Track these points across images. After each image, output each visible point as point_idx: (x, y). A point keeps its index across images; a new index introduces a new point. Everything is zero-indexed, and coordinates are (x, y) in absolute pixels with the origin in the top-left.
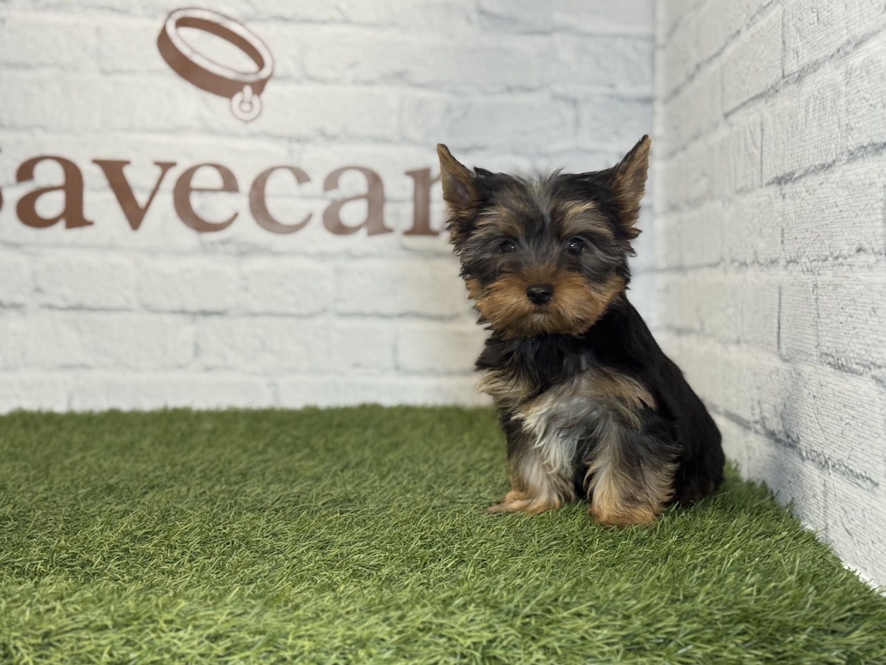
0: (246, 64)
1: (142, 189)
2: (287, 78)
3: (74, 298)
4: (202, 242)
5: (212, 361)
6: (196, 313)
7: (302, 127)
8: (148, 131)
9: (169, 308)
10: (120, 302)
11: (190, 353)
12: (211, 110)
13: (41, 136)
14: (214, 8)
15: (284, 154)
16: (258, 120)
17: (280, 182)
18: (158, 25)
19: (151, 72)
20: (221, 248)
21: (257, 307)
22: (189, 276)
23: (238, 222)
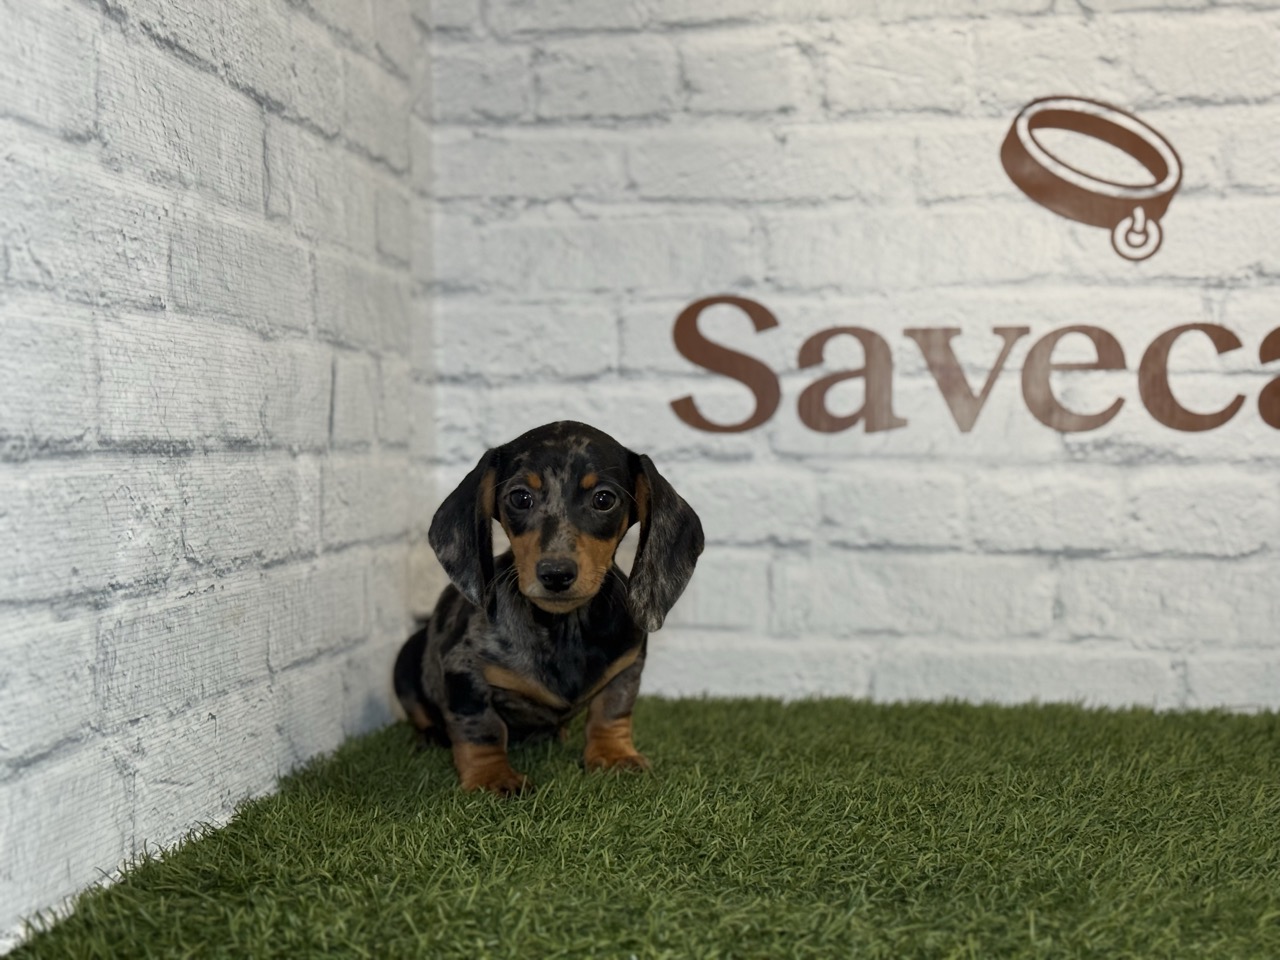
0: (1136, 173)
1: (976, 370)
2: (1202, 189)
3: (878, 532)
4: (1067, 446)
5: (1082, 626)
6: (1056, 554)
7: (1228, 264)
8: (987, 283)
9: (1016, 546)
10: (943, 537)
11: (1048, 614)
12: (1082, 247)
13: (834, 300)
14: (1090, 95)
15: (1198, 306)
16: (1156, 258)
17: (1192, 350)
18: (1004, 127)
19: (992, 197)
20: (1096, 454)
21: (1153, 543)
22: (1046, 497)
23: (1123, 414)
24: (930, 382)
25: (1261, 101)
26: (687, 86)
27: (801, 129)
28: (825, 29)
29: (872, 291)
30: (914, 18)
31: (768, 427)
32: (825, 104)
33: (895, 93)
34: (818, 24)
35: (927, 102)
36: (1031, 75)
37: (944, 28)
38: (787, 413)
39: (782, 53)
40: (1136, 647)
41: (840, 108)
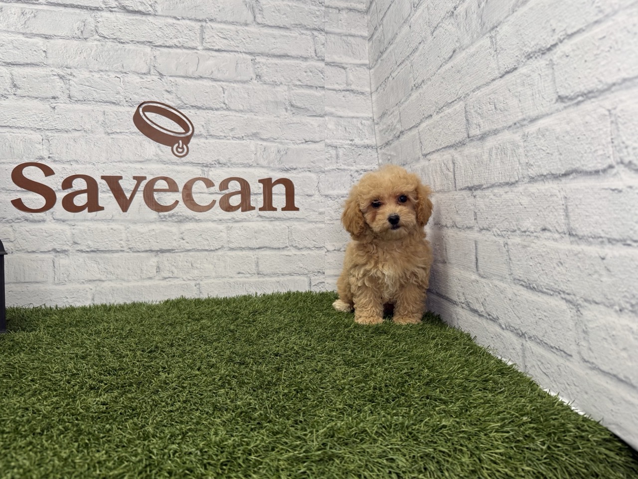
0: (179, 129)
1: (128, 190)
2: (200, 135)
3: (94, 246)
4: (160, 216)
5: (166, 274)
6: (157, 251)
7: (209, 159)
8: (131, 162)
9: (143, 249)
10: (117, 247)
11: (155, 271)
12: (162, 151)
13: (75, 166)
14: (163, 102)
15: (200, 172)
16: (187, 156)
17: (199, 186)
18: (135, 110)
19: (131, 133)
20: (170, 219)
21: (188, 247)
22: (154, 233)
23: (178, 205)
24: (112, 195)
25: (217, 109)
26: (15, 86)
27: (61, 106)
28: (69, 71)
29: (89, 163)
30: (102, 71)
31: (51, 210)
32: (70, 97)
33: (96, 95)
34: (65, 69)
35: (107, 99)
36: (143, 94)
37: (113, 75)
38: (59, 205)
39: (52, 78)
40: (184, 280)
41: (76, 99)
